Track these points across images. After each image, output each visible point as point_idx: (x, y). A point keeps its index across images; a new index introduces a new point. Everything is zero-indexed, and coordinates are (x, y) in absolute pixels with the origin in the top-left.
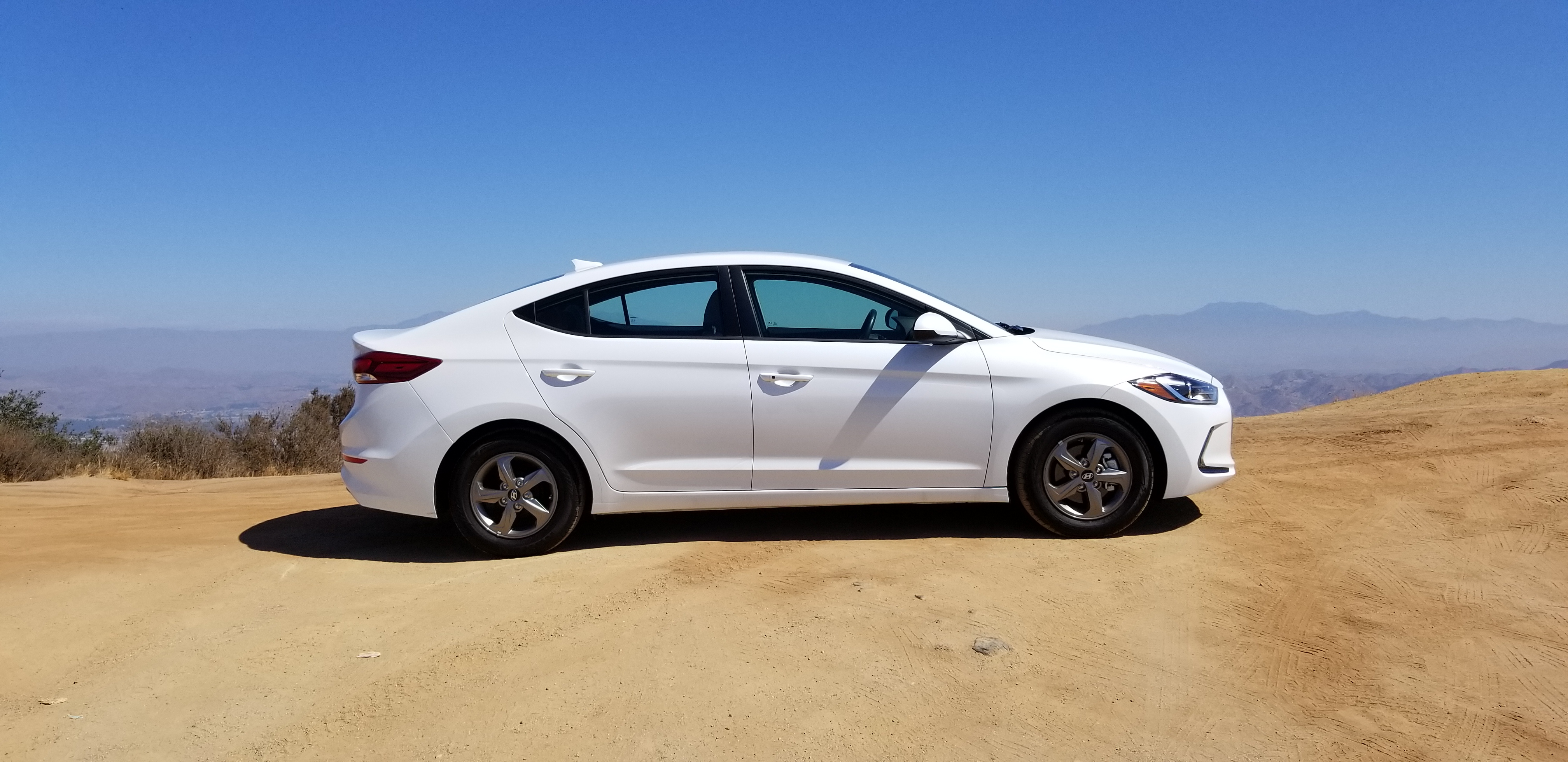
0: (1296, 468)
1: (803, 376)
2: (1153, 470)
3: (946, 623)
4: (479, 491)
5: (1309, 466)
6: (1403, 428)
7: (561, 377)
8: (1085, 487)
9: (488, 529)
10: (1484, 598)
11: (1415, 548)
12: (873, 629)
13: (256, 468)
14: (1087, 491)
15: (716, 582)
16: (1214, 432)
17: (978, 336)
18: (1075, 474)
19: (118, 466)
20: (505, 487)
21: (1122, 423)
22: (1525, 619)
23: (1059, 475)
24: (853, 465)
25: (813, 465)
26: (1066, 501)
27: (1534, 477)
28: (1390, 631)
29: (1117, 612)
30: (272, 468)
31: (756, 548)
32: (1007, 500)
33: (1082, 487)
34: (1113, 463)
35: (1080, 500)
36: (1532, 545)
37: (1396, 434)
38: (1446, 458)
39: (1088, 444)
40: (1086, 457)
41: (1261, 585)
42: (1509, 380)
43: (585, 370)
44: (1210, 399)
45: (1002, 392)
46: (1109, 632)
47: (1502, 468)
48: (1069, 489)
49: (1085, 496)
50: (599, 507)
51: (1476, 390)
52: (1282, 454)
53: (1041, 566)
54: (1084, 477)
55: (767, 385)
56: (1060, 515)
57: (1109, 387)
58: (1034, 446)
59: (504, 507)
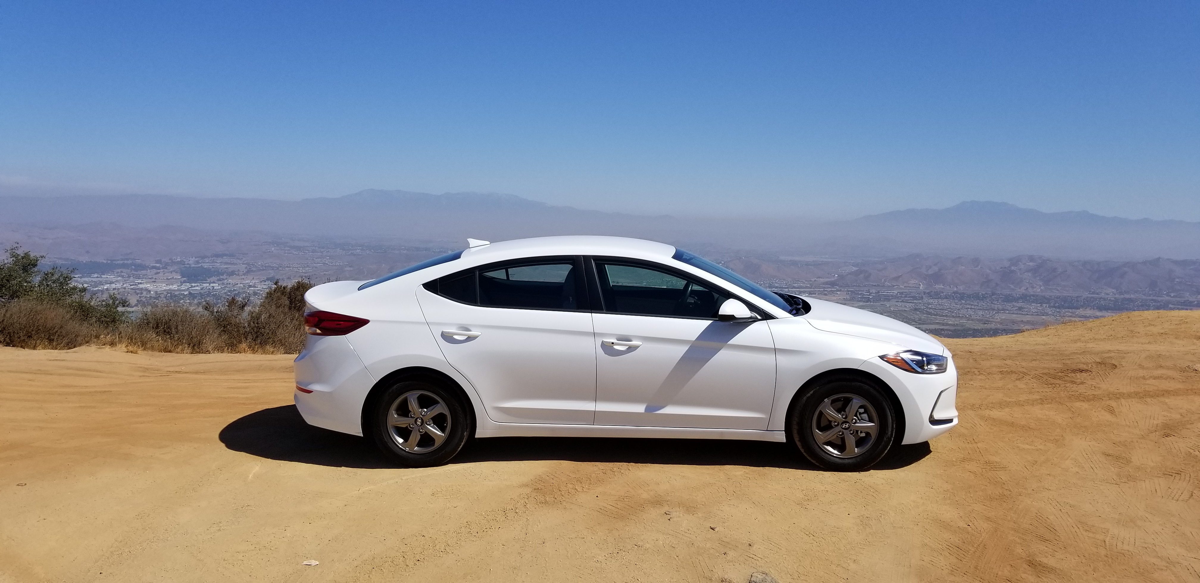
0: (1008, 404)
1: (634, 343)
2: (895, 423)
3: (731, 554)
4: (394, 418)
5: (1019, 404)
6: (1094, 366)
8: (843, 433)
9: (400, 446)
10: (1136, 545)
11: (1089, 492)
12: (677, 558)
13: (232, 347)
14: (844, 437)
15: (564, 503)
16: (943, 394)
17: (767, 316)
18: (836, 424)
19: (131, 340)
20: (413, 416)
22: (1165, 568)
23: (823, 424)
24: (669, 410)
25: (640, 408)
26: (829, 443)
27: (1189, 426)
28: (1061, 576)
29: (859, 547)
30: (244, 345)
31: (595, 469)
32: (785, 441)
33: (841, 433)
34: (865, 416)
35: (839, 442)
36: (1180, 492)
37: (1088, 374)
38: (1123, 401)
39: (847, 402)
40: (845, 411)
41: (969, 525)
42: (1181, 322)
43: (473, 333)
44: (942, 369)
45: (783, 360)
46: (853, 566)
47: (1165, 413)
48: (830, 435)
49: (843, 440)
50: (481, 433)
51: (1155, 330)
52: (998, 389)
53: (806, 498)
54: (842, 426)
55: (608, 348)
56: (823, 454)
57: (863, 360)
58: (806, 402)
59: (412, 431)
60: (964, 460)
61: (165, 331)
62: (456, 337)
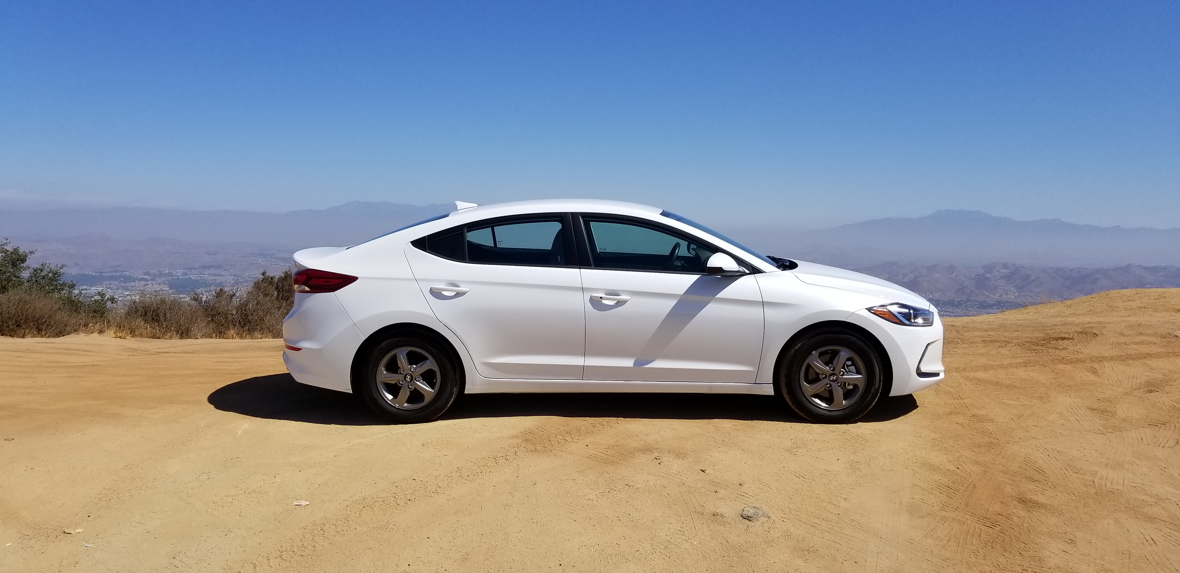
0: (992, 367)
1: (623, 297)
2: (882, 375)
3: (722, 493)
4: (383, 374)
5: (1001, 367)
6: (1076, 335)
7: (445, 293)
8: (831, 386)
9: (389, 402)
10: (1125, 485)
11: (1076, 440)
12: (668, 496)
13: (220, 332)
14: (832, 389)
15: (555, 451)
16: (929, 347)
17: (755, 271)
18: (824, 376)
19: (120, 327)
20: (402, 372)
21: (861, 340)
22: (1155, 504)
23: (811, 376)
24: (658, 364)
25: (628, 363)
26: (817, 396)
27: (1171, 383)
28: (1052, 511)
29: (850, 487)
30: (232, 332)
31: (585, 423)
32: (772, 393)
33: (828, 386)
34: (853, 368)
35: (827, 395)
36: (1165, 440)
37: (1070, 341)
38: (1106, 364)
39: (835, 354)
40: (832, 364)
41: (958, 468)
42: (1159, 297)
43: (462, 289)
44: (928, 323)
45: (771, 313)
46: (843, 504)
47: (1148, 374)
48: (818, 387)
49: (831, 392)
50: (470, 389)
51: (1134, 305)
52: (982, 354)
53: (795, 446)
54: (830, 378)
55: (596, 303)
56: (812, 406)
57: (852, 312)
58: (793, 354)
59: (401, 387)
60: (951, 413)
61: (153, 319)
62: (444, 293)
